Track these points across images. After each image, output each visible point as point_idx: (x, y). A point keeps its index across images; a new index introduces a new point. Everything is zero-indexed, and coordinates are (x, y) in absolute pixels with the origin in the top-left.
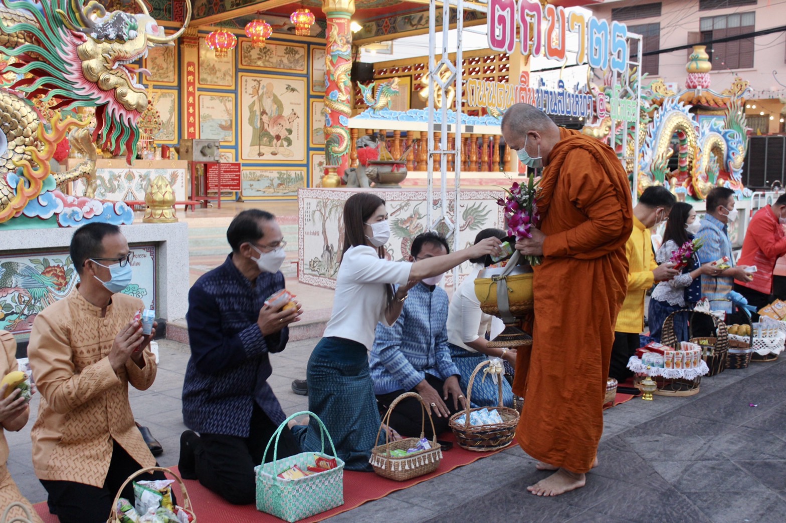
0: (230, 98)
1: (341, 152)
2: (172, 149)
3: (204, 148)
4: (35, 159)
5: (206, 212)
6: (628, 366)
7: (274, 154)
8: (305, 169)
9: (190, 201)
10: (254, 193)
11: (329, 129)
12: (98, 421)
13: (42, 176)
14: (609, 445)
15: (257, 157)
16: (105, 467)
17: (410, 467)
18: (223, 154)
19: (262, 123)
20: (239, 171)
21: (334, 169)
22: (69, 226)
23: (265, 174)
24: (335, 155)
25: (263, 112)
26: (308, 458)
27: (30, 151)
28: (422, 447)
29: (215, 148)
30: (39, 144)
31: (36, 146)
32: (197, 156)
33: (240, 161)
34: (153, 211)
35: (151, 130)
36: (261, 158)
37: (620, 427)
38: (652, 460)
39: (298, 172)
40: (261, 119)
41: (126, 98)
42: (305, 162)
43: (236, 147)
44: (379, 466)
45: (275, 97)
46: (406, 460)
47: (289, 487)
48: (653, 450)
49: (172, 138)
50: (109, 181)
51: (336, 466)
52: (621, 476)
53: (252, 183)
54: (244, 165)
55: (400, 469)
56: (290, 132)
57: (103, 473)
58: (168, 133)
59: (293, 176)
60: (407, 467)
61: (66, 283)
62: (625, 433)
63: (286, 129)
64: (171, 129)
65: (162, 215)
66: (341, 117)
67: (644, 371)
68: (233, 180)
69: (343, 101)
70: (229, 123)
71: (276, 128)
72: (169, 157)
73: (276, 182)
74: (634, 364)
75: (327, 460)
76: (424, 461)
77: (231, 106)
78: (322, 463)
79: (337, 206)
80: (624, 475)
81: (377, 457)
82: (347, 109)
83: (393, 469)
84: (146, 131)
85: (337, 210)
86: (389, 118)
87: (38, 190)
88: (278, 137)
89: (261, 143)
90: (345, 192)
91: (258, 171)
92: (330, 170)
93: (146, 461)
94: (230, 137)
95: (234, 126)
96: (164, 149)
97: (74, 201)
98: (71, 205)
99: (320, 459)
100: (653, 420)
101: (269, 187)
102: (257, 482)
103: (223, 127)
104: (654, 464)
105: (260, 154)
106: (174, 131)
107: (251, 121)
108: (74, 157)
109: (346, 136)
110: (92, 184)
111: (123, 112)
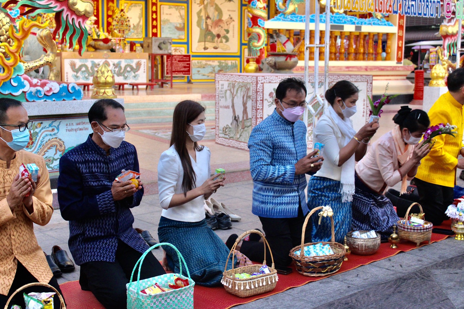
0: (183, 7)
1: (259, 46)
2: (138, 45)
3: (160, 44)
4: (8, 52)
5: (162, 91)
6: (446, 212)
7: (216, 48)
8: (238, 59)
9: (150, 83)
10: (200, 77)
11: (250, 29)
12: (4, 245)
13: (13, 64)
14: (416, 275)
15: (203, 51)
16: (10, 280)
17: (250, 287)
18: (178, 48)
19: (207, 25)
20: (189, 61)
21: (253, 58)
22: (34, 101)
23: (209, 63)
24: (255, 49)
25: (208, 17)
26: (170, 278)
27: (4, 46)
28: (263, 272)
29: (169, 44)
30: (11, 41)
31: (9, 43)
32: (155, 50)
33: (191, 54)
34: (98, 90)
35: (123, 31)
36: (206, 51)
37: (430, 261)
38: (448, 288)
39: (234, 62)
40: (206, 22)
41: (76, 7)
42: (239, 54)
43: (187, 43)
44: (228, 285)
45: (216, 5)
46: (247, 282)
47: (148, 300)
48: (451, 280)
49: (140, 37)
50: (91, 68)
51: (188, 284)
52: (419, 300)
53: (199, 69)
54: (193, 56)
55: (242, 288)
56: (227, 31)
57: (8, 284)
58: (137, 33)
59: (230, 64)
60: (248, 287)
61: (33, 143)
62: (432, 266)
63: (225, 30)
64: (140, 30)
65: (104, 93)
66: (259, 20)
67: (457, 217)
68: (185, 67)
69: (261, 8)
70: (182, 25)
71: (217, 29)
72: (135, 51)
73: (217, 69)
74: (451, 212)
75: (182, 280)
76: (262, 283)
77: (183, 12)
78: (179, 282)
79: (242, 87)
80: (422, 300)
81: (226, 278)
82: (264, 14)
83: (237, 288)
84: (119, 31)
85: (242, 90)
86: (296, 21)
87: (10, 75)
88: (219, 36)
89: (206, 40)
90: (248, 76)
91: (204, 61)
92: (250, 60)
93: (42, 276)
94: (183, 36)
95: (186, 27)
96: (132, 45)
97: (38, 82)
98: (36, 85)
99: (178, 279)
100: (459, 256)
101: (212, 73)
103: (178, 29)
104: (449, 291)
105: (205, 48)
106: (142, 32)
107: (199, 24)
108: (66, 51)
109: (264, 35)
110: (53, 70)
111: (74, 17)
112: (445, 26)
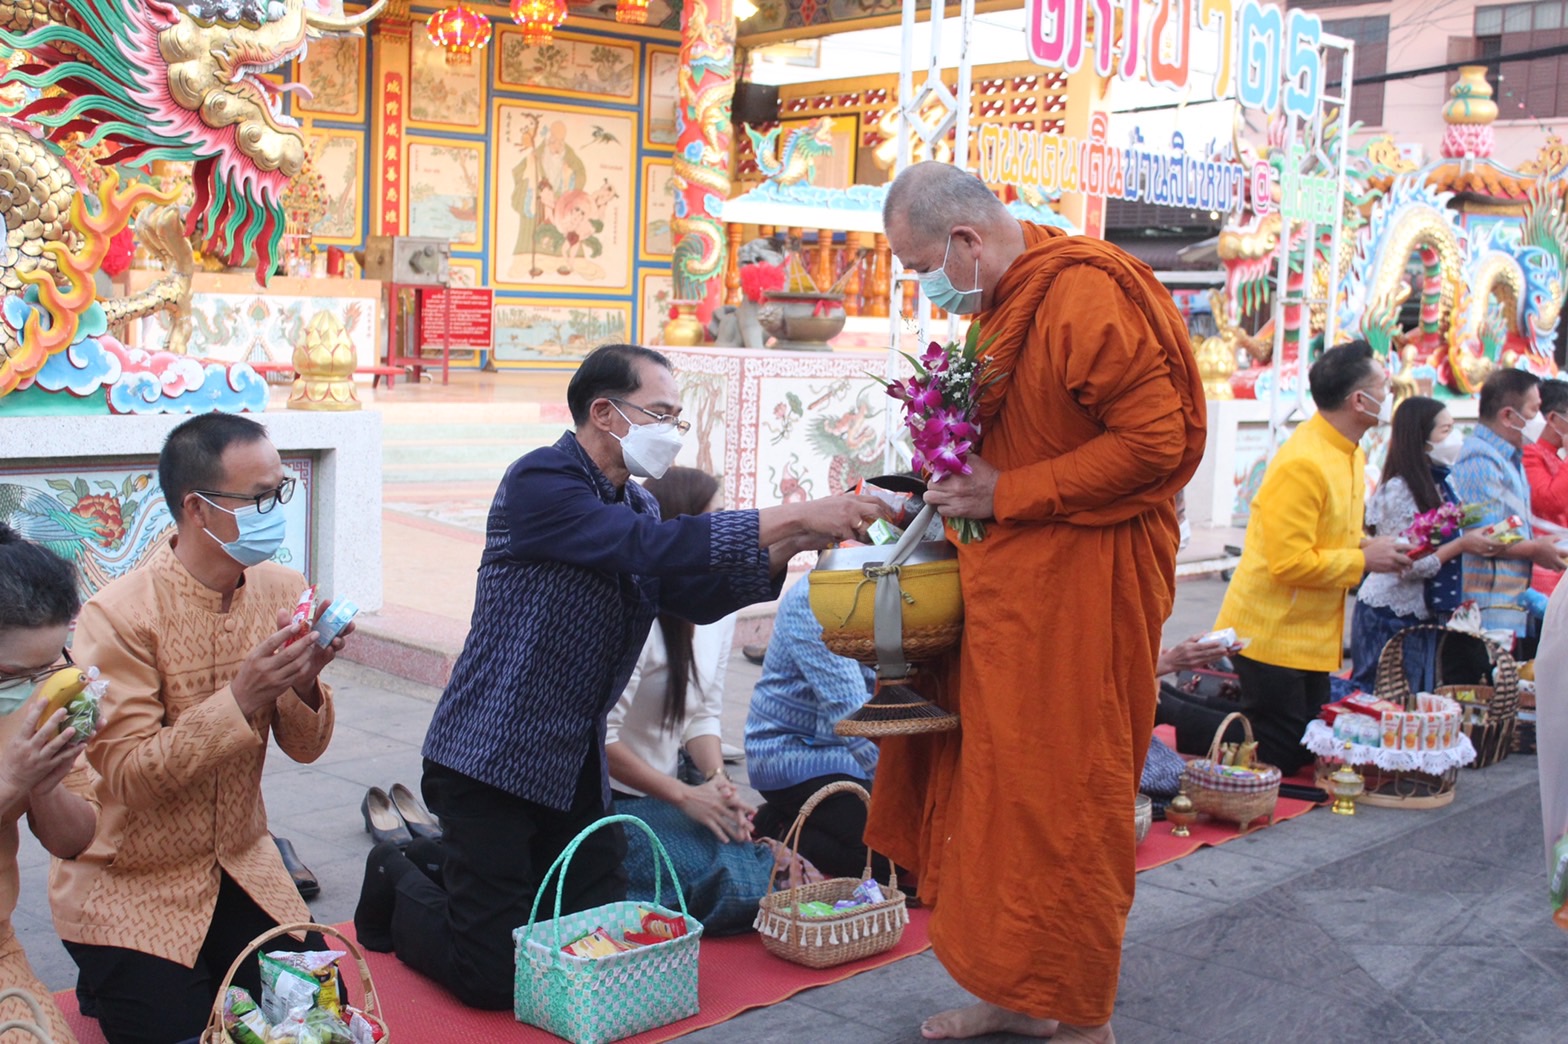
0: (474, 153)
1: (707, 272)
2: (350, 257)
3: (416, 255)
4: (63, 267)
5: (417, 392)
6: (1304, 741)
7: (564, 272)
8: (628, 305)
9: (384, 368)
10: (518, 354)
11: (681, 222)
12: (193, 829)
13: (78, 304)
14: (1260, 906)
15: (528, 279)
16: (200, 925)
17: (840, 939)
18: (456, 269)
19: (541, 206)
20: (489, 307)
21: (691, 306)
22: (131, 413)
23: (543, 314)
24: (693, 278)
25: (544, 184)
26: (628, 913)
27: (55, 251)
28: (866, 898)
29: (441, 256)
30: (73, 236)
31: (67, 241)
32: (401, 273)
33: (492, 286)
34: (310, 385)
35: (306, 215)
36: (537, 280)
37: (1288, 870)
38: (1351, 941)
39: (614, 313)
40: (538, 198)
41: (258, 146)
42: (628, 291)
43: (483, 256)
44: (775, 934)
45: (569, 150)
46: (832, 924)
47: (585, 974)
48: (1354, 920)
49: (349, 233)
50: (216, 319)
51: (684, 931)
52: (1286, 972)
53: (516, 331)
54: (501, 294)
55: (819, 942)
56: (599, 226)
57: (196, 937)
58: (340, 223)
59: (603, 319)
60: (833, 940)
61: (123, 532)
62: (1294, 883)
63: (591, 221)
64: (347, 214)
65: (328, 393)
66: (707, 197)
67: (1338, 753)
68: (476, 324)
69: (713, 165)
70: (471, 204)
71: (569, 218)
72: (342, 273)
73: (567, 332)
74: (1317, 738)
75: (664, 919)
76: (871, 927)
77: (475, 167)
78: (655, 925)
79: (697, 385)
80: (1292, 971)
81: (771, 916)
82: (720, 180)
83: (803, 942)
84: (295, 216)
85: (695, 394)
86: (810, 203)
87: (69, 334)
88: (573, 238)
89: (538, 248)
90: (715, 357)
91: (529, 308)
92: (681, 310)
93: (289, 912)
94: (472, 234)
95: (482, 210)
96: (333, 257)
97: (144, 359)
98: (138, 368)
99: (652, 917)
100: (1356, 857)
101: (551, 342)
102: (519, 963)
103: (457, 213)
104: (1356, 949)
105: (534, 272)
106: (354, 219)
107: (518, 202)
108: (142, 268)
109: (718, 239)
110: (181, 325)
111: (251, 174)
112: (1234, 234)
